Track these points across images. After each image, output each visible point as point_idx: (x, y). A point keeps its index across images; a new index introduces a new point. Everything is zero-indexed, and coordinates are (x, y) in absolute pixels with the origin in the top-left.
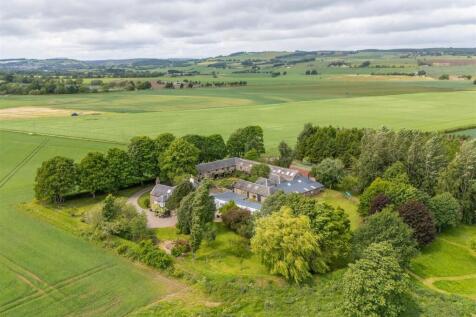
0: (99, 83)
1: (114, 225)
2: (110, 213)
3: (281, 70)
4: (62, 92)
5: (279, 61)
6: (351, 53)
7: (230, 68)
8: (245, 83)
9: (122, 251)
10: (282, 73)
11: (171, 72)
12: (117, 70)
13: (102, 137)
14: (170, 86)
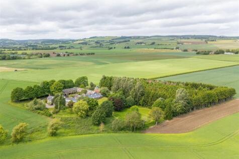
0: (26, 54)
1: (36, 106)
2: (35, 103)
3: (112, 46)
4: (9, 59)
5: (113, 41)
6: (148, 37)
7: (89, 44)
8: (94, 54)
9: (39, 113)
10: (113, 47)
11: (60, 47)
12: (34, 46)
13: (29, 80)
14: (59, 55)
